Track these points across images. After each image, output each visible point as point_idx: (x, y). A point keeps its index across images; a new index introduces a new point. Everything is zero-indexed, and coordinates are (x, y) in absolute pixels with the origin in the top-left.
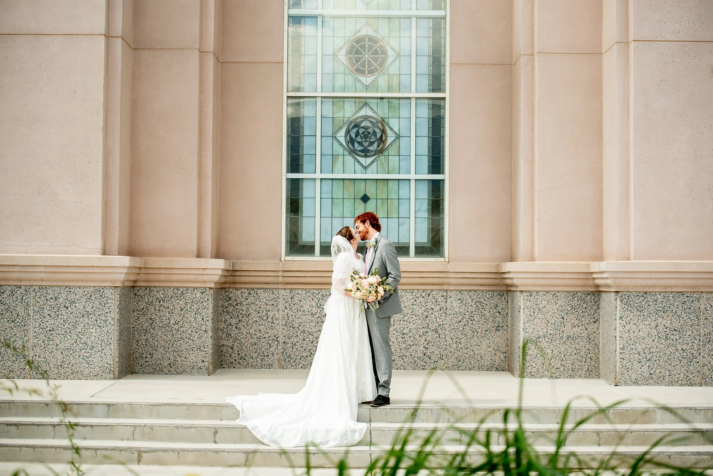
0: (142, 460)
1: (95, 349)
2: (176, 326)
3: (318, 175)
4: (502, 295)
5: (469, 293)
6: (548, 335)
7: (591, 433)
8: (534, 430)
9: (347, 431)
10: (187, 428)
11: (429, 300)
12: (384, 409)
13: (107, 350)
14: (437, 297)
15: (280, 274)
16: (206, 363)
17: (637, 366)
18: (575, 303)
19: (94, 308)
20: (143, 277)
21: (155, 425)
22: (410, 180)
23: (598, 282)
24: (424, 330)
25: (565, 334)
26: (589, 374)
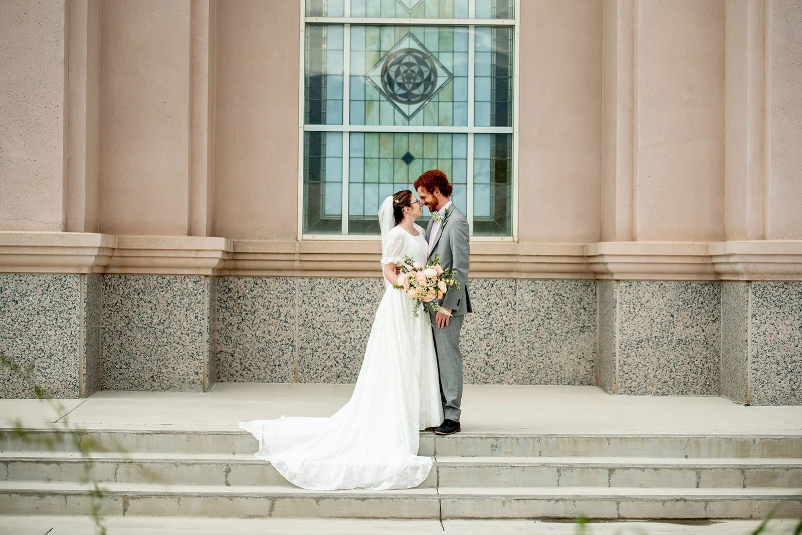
0: (129, 508)
1: (54, 358)
2: (161, 327)
3: (346, 127)
4: (588, 286)
5: (545, 283)
6: (653, 339)
7: (733, 470)
8: (657, 467)
9: (406, 469)
10: (189, 465)
11: (492, 292)
12: (453, 438)
13: (71, 359)
14: (502, 288)
15: (297, 257)
16: (201, 376)
17: (774, 379)
18: (688, 296)
19: (53, 303)
20: (117, 261)
21: (145, 461)
22: (467, 134)
23: (719, 268)
24: (486, 332)
25: (675, 337)
26: (707, 390)
